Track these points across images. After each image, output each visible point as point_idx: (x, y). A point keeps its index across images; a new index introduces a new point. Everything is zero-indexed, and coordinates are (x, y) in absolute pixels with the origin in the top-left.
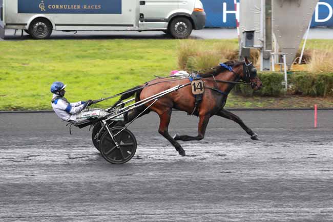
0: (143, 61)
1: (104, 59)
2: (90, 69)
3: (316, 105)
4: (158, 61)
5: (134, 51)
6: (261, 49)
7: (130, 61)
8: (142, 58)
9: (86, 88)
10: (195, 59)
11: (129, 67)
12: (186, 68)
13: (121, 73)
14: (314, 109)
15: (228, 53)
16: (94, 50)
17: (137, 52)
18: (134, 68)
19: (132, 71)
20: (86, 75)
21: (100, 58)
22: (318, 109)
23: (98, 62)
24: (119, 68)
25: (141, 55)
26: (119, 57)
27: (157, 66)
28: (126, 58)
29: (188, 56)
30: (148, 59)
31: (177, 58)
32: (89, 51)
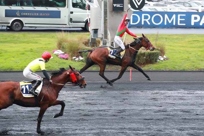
0: (37, 44)
1: (16, 43)
2: (8, 49)
3: (131, 69)
4: (46, 45)
5: (32, 39)
6: (102, 39)
7: (30, 44)
8: (37, 43)
9: (5, 59)
10: (66, 44)
11: (30, 48)
12: (61, 49)
13: (26, 51)
14: (130, 71)
15: (84, 41)
16: (10, 38)
17: (34, 40)
18: (32, 49)
19: (32, 50)
20: (6, 52)
21: (14, 43)
22: (132, 71)
23: (13, 45)
24: (24, 48)
25: (37, 41)
26: (24, 42)
27: (45, 48)
28: (28, 43)
29: (62, 42)
30: (41, 44)
31: (56, 43)
32: (7, 39)
